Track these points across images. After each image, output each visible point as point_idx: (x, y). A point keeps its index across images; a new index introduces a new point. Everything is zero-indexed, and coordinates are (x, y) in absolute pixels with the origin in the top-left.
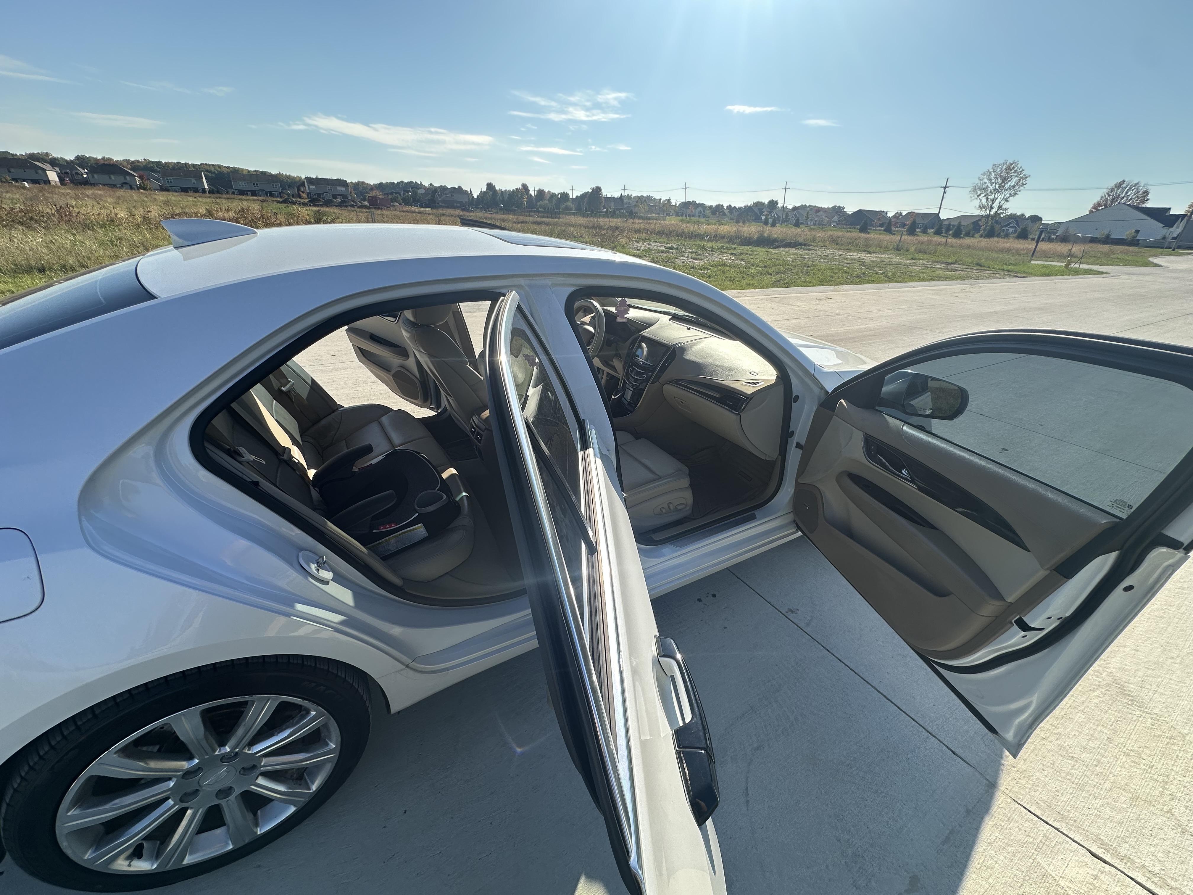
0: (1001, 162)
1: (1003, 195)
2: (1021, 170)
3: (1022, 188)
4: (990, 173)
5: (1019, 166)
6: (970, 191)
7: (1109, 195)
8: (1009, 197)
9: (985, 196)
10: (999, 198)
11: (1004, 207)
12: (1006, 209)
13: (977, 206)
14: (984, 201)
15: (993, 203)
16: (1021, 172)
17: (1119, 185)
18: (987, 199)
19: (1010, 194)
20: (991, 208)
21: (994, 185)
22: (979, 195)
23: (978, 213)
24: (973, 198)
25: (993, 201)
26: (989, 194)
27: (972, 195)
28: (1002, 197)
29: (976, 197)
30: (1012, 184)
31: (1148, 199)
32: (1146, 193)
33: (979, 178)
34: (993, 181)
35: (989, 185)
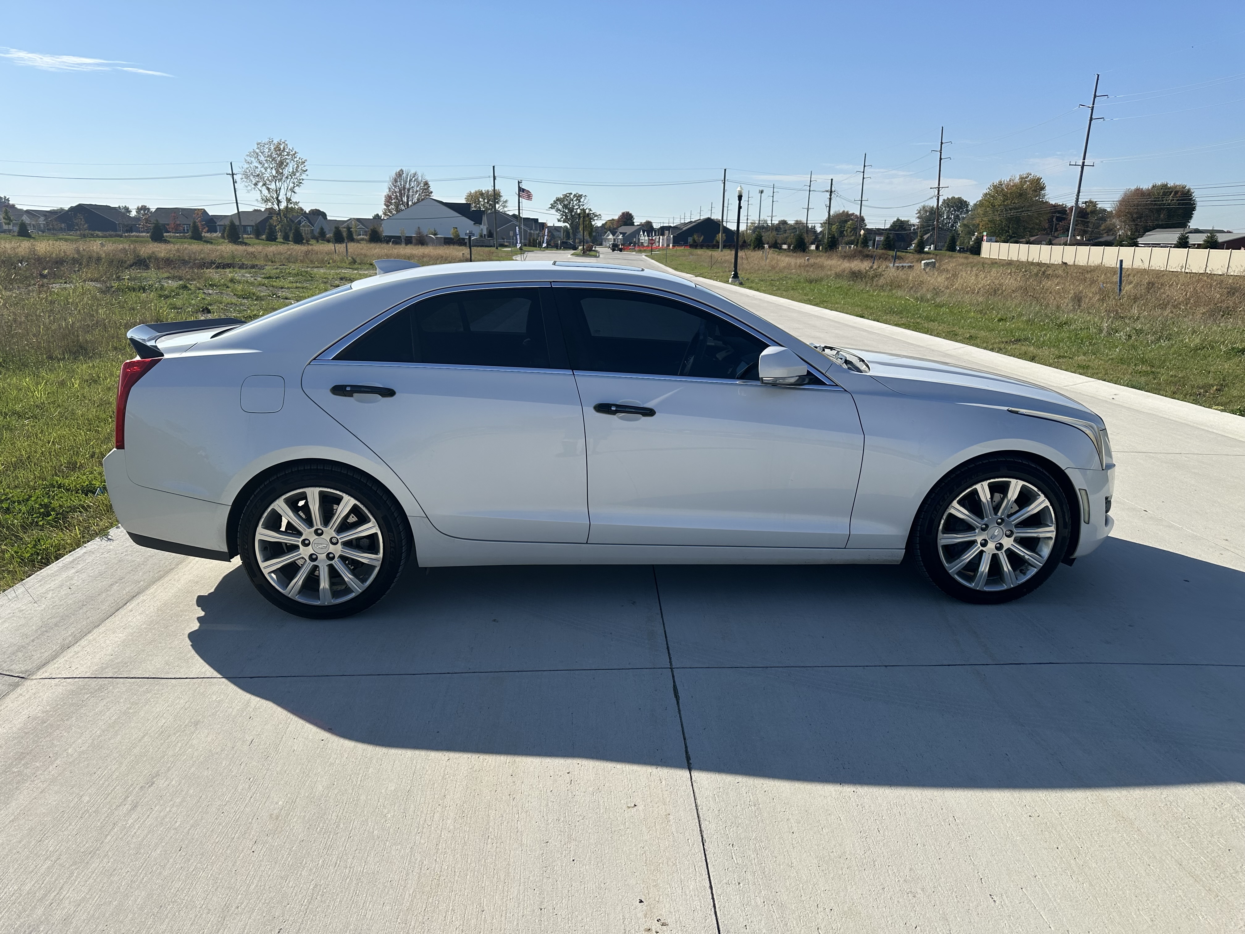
0: (267, 141)
1: (286, 185)
2: (293, 152)
3: (304, 176)
4: (257, 154)
5: (290, 147)
6: (242, 179)
7: (395, 187)
8: (294, 187)
9: (264, 185)
10: (282, 187)
11: (294, 200)
12: (296, 203)
13: (260, 199)
14: (265, 192)
15: (278, 195)
16: (294, 154)
17: (400, 174)
18: (268, 189)
19: (294, 183)
20: (279, 202)
21: (269, 170)
22: (256, 184)
23: (263, 207)
24: (249, 188)
25: (278, 191)
26: (268, 182)
27: (247, 184)
28: (286, 188)
29: (253, 186)
30: (291, 170)
31: (432, 192)
32: (426, 184)
33: (246, 160)
34: (266, 165)
35: (264, 171)
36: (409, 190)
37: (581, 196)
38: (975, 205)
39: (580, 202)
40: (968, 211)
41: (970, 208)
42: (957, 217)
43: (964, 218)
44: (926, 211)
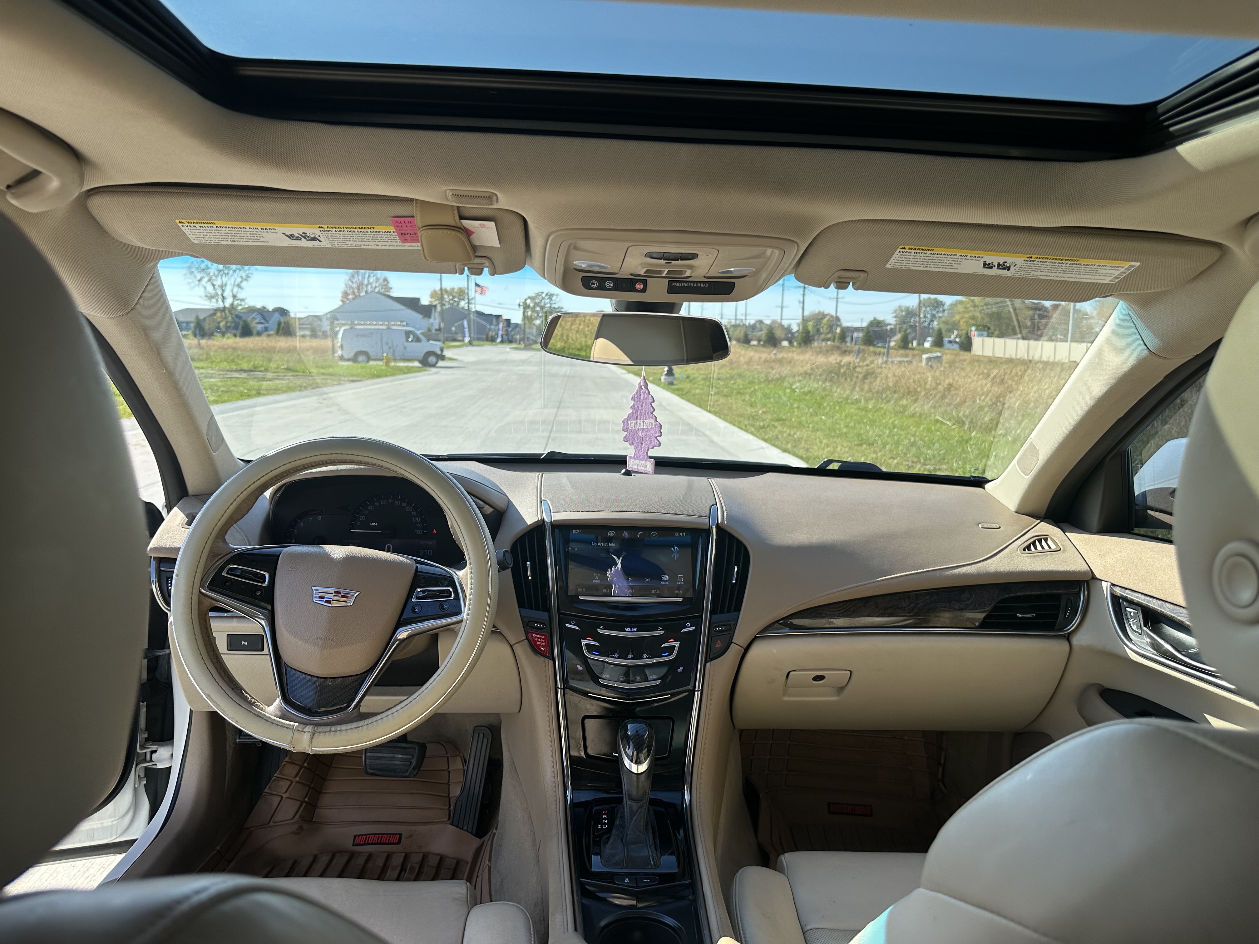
1: (232, 280)
7: (353, 283)
8: (241, 282)
9: (209, 280)
10: (229, 283)
11: (239, 296)
12: (242, 300)
13: (203, 294)
14: (210, 288)
15: (223, 291)
18: (214, 285)
19: (242, 277)
20: (224, 298)
22: (200, 280)
24: (192, 285)
25: (223, 287)
27: (190, 281)
28: (233, 283)
29: (197, 283)
31: (391, 288)
36: (367, 286)
37: (552, 295)
38: (951, 305)
39: (551, 300)
40: (944, 311)
41: (946, 307)
42: (934, 316)
43: (940, 317)
44: (902, 311)
